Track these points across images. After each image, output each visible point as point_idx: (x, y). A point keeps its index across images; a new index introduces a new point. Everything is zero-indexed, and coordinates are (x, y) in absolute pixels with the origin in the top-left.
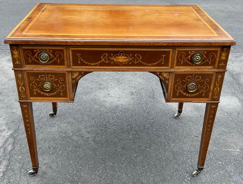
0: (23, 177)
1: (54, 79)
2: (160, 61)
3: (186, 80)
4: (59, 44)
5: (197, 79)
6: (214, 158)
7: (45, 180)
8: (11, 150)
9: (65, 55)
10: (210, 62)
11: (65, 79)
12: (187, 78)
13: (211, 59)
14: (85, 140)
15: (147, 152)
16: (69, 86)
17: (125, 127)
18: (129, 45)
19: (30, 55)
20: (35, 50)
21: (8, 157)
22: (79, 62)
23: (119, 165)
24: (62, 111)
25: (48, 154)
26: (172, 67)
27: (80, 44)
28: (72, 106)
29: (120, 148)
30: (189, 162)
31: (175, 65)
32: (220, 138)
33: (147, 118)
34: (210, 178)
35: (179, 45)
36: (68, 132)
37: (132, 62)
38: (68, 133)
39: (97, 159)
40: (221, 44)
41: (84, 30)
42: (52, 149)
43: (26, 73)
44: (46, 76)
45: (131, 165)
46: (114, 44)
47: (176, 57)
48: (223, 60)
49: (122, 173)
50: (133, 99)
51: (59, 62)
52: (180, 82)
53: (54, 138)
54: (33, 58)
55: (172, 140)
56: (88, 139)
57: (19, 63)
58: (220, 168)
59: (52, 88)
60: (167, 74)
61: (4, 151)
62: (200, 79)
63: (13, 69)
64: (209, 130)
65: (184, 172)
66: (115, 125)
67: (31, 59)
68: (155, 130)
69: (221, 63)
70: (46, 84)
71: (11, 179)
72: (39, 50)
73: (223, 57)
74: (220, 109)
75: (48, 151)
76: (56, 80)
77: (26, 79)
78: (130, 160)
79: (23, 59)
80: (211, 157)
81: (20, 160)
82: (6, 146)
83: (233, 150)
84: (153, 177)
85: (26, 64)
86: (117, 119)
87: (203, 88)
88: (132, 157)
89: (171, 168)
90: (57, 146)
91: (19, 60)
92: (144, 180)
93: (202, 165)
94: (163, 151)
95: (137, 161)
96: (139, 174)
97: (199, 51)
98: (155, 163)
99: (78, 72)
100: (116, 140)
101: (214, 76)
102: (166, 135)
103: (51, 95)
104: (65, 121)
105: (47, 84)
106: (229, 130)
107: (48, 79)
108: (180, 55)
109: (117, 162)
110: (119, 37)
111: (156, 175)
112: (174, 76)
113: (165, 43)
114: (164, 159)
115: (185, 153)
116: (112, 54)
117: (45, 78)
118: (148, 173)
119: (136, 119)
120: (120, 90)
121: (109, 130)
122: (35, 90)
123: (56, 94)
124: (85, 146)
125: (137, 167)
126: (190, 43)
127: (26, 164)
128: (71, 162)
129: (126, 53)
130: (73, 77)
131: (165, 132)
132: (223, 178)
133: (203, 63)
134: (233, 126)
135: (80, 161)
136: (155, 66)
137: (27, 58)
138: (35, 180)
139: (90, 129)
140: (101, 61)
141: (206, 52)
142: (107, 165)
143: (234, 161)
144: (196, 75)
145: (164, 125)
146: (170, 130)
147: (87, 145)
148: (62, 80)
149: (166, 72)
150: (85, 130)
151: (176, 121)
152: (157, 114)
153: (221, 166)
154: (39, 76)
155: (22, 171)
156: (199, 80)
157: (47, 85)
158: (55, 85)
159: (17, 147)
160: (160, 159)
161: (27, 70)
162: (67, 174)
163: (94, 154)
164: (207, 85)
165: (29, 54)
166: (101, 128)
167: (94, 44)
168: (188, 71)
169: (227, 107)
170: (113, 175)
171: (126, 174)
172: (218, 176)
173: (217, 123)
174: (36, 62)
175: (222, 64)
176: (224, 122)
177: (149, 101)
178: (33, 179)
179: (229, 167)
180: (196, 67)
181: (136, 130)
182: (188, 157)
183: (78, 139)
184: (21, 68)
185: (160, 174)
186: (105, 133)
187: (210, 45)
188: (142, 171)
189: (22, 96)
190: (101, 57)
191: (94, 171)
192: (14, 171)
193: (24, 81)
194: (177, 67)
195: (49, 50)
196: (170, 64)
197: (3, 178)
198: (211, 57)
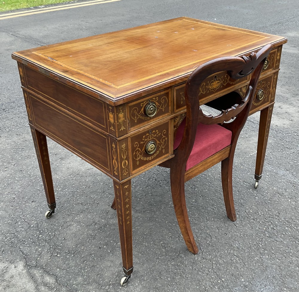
1: (158, 134)
5: (263, 86)
9: (170, 99)
11: (168, 130)
12: (257, 87)
13: (271, 62)
16: (171, 137)
20: (141, 104)
22: (182, 103)
26: (249, 79)
37: (222, 85)
43: (130, 140)
44: (150, 134)
48: (278, 60)
51: (163, 110)
60: (245, 88)
62: (265, 84)
67: (137, 117)
72: (146, 101)
73: (278, 57)
79: (128, 122)
87: (266, 93)
91: (125, 123)
99: (179, 116)
101: (273, 78)
103: (154, 158)
107: (152, 137)
116: (208, 82)
117: (149, 137)
122: (138, 159)
123: (158, 153)
129: (219, 77)
130: (175, 124)
137: (133, 118)
140: (200, 94)
141: (269, 55)
144: (262, 81)
148: (165, 132)
154: (143, 138)
158: (158, 142)
164: (268, 89)
165: (135, 112)
175: (277, 63)
180: (265, 72)
189: (124, 174)
193: (128, 151)
195: (155, 97)
196: (248, 76)
198: (272, 59)
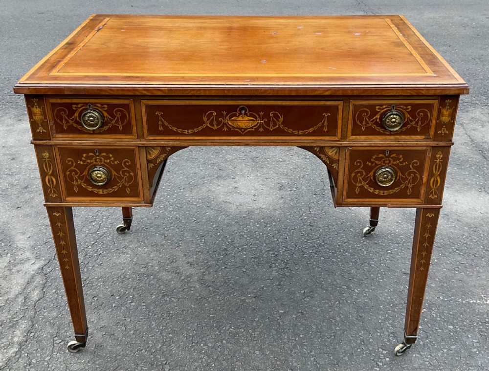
0: (56, 355)
1: (113, 161)
2: (320, 125)
3: (372, 163)
4: (121, 93)
5: (393, 161)
6: (439, 319)
7: (100, 361)
8: (37, 299)
9: (133, 115)
10: (418, 127)
11: (133, 162)
12: (374, 159)
13: (420, 122)
14: (184, 279)
15: (306, 305)
16: (142, 174)
17: (263, 254)
18: (256, 94)
19: (65, 116)
20: (74, 106)
21: (32, 313)
22: (161, 128)
23: (248, 332)
24: (142, 222)
25: (109, 309)
26: (344, 137)
27: (160, 93)
28: (162, 211)
29: (251, 297)
30: (388, 325)
31: (349, 133)
32: (453, 278)
33: (308, 235)
34: (430, 359)
35: (355, 93)
36: (150, 264)
37: (264, 127)
38: (152, 266)
39: (205, 319)
40: (438, 91)
41: (172, 66)
42: (117, 298)
43: (57, 150)
44: (97, 156)
45: (273, 331)
46: (226, 93)
47: (350, 117)
48: (445, 124)
49: (254, 347)
50: (282, 198)
51: (121, 128)
52: (361, 167)
53: (122, 277)
54: (71, 122)
55: (356, 280)
56: (189, 277)
57: (44, 131)
58: (450, 338)
59: (108, 179)
60: (335, 151)
61: (25, 301)
62: (401, 161)
63: (32, 143)
64: (423, 261)
65: (377, 346)
66: (244, 249)
67: (67, 122)
68: (323, 260)
69: (441, 130)
70: (96, 170)
71: (33, 358)
72: (82, 105)
73: (444, 118)
74: (455, 217)
75: (109, 302)
76: (116, 163)
77: (59, 161)
78: (270, 321)
79: (51, 123)
80: (434, 315)
81: (54, 319)
82: (29, 291)
83: (478, 301)
84: (315, 356)
85: (58, 133)
86: (248, 237)
87: (407, 179)
88: (275, 316)
89: (351, 338)
90: (127, 293)
91: (44, 124)
92: (296, 362)
93: (413, 333)
94: (338, 302)
95: (284, 323)
96: (286, 350)
97: (396, 105)
98: (319, 327)
99: (159, 148)
100: (245, 280)
101: (429, 155)
102: (345, 269)
103: (108, 193)
104: (146, 241)
105: (98, 171)
106: (472, 260)
107: (101, 161)
108: (358, 113)
109: (244, 326)
110: (238, 79)
111: (320, 353)
112: (348, 154)
113: (328, 89)
114: (338, 319)
115: (381, 307)
116: (225, 113)
117: (96, 161)
118: (305, 347)
119: (287, 238)
120: (259, 180)
121: (233, 261)
122: (75, 183)
123: (116, 190)
124: (182, 293)
125: (283, 335)
126: (377, 91)
127: (66, 329)
128: (154, 325)
129: (252, 111)
130: (149, 157)
131: (343, 264)
132: (457, 360)
133: (404, 129)
134: (480, 252)
135: (171, 322)
136: (309, 134)
137: (59, 121)
138: (79, 361)
139: (195, 257)
140: (204, 126)
141: (409, 107)
142: (225, 331)
143: (480, 323)
144: (391, 152)
145: (342, 251)
146: (353, 260)
147: (186, 290)
148: (128, 162)
149: (332, 147)
150: (184, 259)
151: (365, 243)
152: (328, 227)
153: (452, 334)
154: (83, 156)
155: (56, 342)
156: (398, 162)
157: (99, 174)
158: (115, 174)
159: (51, 293)
160: (331, 319)
161: (59, 143)
162: (143, 349)
163: (199, 308)
164: (415, 173)
165: (62, 114)
166: (217, 255)
167: (188, 93)
168: (376, 145)
169: (468, 215)
170: (236, 352)
171: (261, 349)
172: (445, 355)
173: (447, 246)
174: (76, 129)
175: (444, 130)
176: (462, 244)
177: (313, 203)
178: (76, 359)
179: (469, 336)
180: (392, 137)
181: (285, 261)
182: (387, 315)
183: (170, 277)
184: (47, 141)
185: (330, 349)
186: (223, 266)
187: (416, 93)
188: (293, 344)
189: (50, 195)
190: (204, 118)
191: (197, 343)
192: (41, 341)
193: (54, 165)
194: (354, 137)
195: (102, 104)
196: (339, 131)
197: (17, 356)
198: (421, 118)
